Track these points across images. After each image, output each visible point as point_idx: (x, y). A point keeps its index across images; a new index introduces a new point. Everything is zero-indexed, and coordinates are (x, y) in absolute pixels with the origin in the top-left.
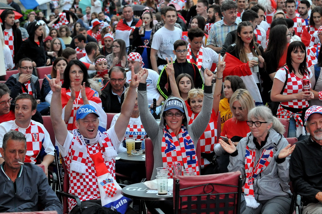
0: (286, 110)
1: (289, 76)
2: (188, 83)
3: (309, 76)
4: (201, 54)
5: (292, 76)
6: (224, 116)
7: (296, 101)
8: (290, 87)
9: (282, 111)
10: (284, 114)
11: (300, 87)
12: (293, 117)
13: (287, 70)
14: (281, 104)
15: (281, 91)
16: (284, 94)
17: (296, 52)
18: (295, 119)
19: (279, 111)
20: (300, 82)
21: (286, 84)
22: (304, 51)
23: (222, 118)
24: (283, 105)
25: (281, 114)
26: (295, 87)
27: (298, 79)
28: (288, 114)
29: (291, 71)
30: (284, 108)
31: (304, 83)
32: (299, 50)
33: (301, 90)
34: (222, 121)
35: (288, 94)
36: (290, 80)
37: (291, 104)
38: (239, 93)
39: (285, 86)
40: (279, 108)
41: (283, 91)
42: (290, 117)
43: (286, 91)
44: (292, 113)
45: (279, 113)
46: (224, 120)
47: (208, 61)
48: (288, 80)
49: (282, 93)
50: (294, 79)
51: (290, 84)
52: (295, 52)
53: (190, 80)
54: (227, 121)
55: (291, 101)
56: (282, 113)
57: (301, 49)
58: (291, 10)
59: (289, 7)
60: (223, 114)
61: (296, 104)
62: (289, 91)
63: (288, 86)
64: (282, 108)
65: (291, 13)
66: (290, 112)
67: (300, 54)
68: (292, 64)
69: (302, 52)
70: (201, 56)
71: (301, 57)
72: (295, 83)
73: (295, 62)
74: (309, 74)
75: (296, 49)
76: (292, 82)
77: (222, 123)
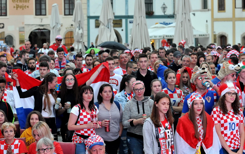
0: (79, 137)
1: (81, 111)
2: (2, 116)
3: (96, 112)
4: (6, 95)
5: (83, 111)
6: (28, 141)
7: (86, 130)
8: (82, 120)
9: (76, 137)
10: (77, 140)
11: (89, 119)
12: (84, 142)
13: (80, 107)
14: (76, 132)
15: (75, 122)
16: (77, 124)
17: (87, 93)
18: (85, 144)
19: (74, 138)
20: (89, 116)
21: (79, 117)
22: (92, 93)
23: (27, 142)
24: (77, 133)
25: (75, 140)
26: (86, 120)
27: (87, 114)
28: (80, 139)
29: (82, 108)
30: (78, 135)
31: (92, 116)
32: (89, 92)
33: (90, 121)
34: (27, 144)
35: (81, 124)
36: (82, 114)
37: (82, 132)
38: (38, 124)
39: (78, 119)
40: (74, 135)
41: (77, 122)
42: (82, 142)
43: (79, 122)
44: (83, 139)
45: (74, 139)
46: (28, 143)
47: (12, 100)
48: (80, 114)
49: (76, 124)
50: (84, 114)
51: (81, 117)
52: (85, 94)
53: (3, 114)
54: (31, 144)
55: (83, 130)
56: (76, 138)
57: (90, 91)
58: (80, 63)
59: (79, 60)
60: (28, 140)
61: (86, 132)
62: (82, 122)
63: (81, 119)
64: (76, 135)
65: (79, 65)
66: (82, 138)
67: (90, 95)
68: (83, 103)
69: (91, 93)
70: (6, 96)
71: (90, 97)
72: (85, 117)
73: (86, 100)
74: (96, 111)
75: (86, 91)
76: (83, 116)
77: (27, 146)
